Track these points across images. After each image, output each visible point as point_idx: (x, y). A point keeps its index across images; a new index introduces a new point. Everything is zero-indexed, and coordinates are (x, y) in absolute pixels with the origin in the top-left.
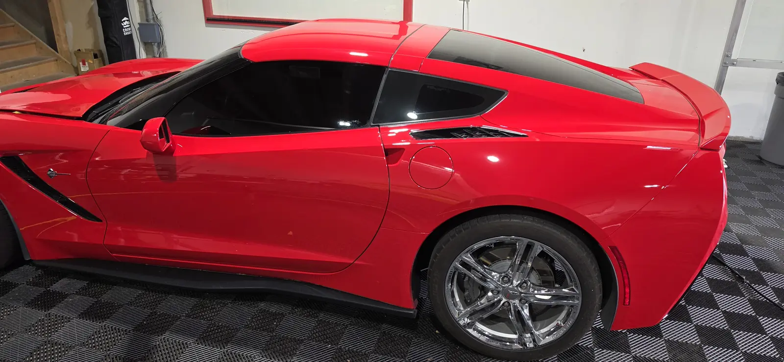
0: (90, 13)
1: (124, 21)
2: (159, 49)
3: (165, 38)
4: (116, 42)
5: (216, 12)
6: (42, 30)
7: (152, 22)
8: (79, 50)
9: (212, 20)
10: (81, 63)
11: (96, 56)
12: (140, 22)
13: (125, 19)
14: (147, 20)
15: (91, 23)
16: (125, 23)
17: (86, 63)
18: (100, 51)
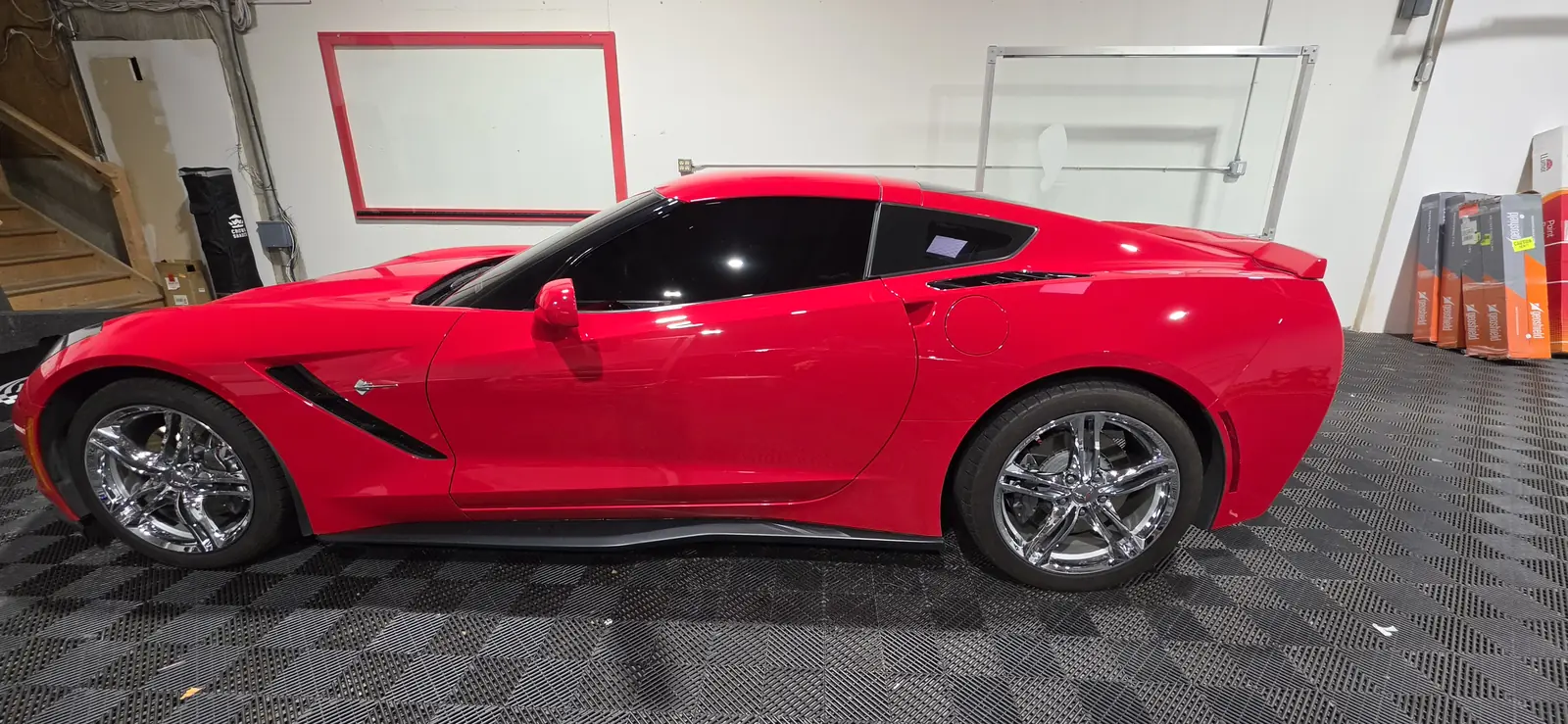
0: (182, 212)
1: (234, 220)
2: (290, 254)
3: (298, 238)
4: (221, 247)
5: (370, 204)
6: (108, 238)
7: (277, 220)
8: (164, 261)
9: (364, 214)
10: (167, 279)
11: (190, 268)
12: (259, 220)
13: (235, 216)
14: (271, 219)
15: (183, 225)
16: (235, 222)
17: (176, 279)
18: (200, 262)
